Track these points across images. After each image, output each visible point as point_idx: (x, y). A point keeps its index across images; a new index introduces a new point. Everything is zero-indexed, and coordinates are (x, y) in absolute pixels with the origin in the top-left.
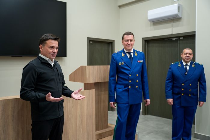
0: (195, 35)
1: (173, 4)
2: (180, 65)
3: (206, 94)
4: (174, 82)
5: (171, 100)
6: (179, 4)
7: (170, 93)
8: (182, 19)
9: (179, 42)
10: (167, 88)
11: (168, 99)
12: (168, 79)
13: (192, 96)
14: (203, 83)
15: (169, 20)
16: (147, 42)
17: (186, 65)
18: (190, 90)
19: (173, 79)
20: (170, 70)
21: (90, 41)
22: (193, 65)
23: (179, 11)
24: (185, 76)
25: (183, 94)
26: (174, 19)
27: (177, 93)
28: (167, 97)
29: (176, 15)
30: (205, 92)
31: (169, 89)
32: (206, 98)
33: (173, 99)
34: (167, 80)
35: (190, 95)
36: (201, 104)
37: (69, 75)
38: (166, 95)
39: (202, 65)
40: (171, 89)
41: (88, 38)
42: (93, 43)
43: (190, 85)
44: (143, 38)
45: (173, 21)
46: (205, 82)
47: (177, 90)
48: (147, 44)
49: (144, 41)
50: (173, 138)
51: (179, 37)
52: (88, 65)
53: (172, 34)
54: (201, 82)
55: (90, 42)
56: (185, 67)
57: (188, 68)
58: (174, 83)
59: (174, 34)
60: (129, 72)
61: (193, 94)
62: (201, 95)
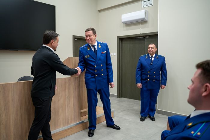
0: (158, 34)
1: (141, 10)
2: (147, 57)
3: (166, 79)
4: (143, 70)
5: (140, 85)
6: (145, 10)
7: (139, 79)
8: (148, 22)
9: (145, 40)
11: (137, 84)
12: (138, 67)
14: (164, 71)
15: (137, 23)
16: (121, 40)
17: (152, 57)
18: (154, 76)
19: (142, 67)
20: (140, 61)
21: (75, 38)
22: (157, 57)
23: (145, 16)
24: (151, 65)
25: (149, 80)
26: (142, 22)
27: (144, 79)
28: (137, 82)
29: (144, 19)
30: (165, 78)
31: (138, 76)
32: (166, 83)
33: (142, 83)
34: (137, 69)
35: (154, 80)
36: (162, 87)
38: (136, 81)
39: (164, 57)
40: (140, 76)
41: (73, 36)
42: (77, 40)
43: (154, 72)
44: (117, 37)
45: (141, 24)
46: (166, 70)
47: (144, 77)
48: (121, 41)
49: (119, 39)
50: (142, 114)
51: (146, 36)
52: (73, 57)
53: (140, 34)
56: (151, 59)
57: (153, 59)
58: (142, 71)
59: (141, 33)
60: (94, 63)
61: (156, 80)
62: (163, 80)
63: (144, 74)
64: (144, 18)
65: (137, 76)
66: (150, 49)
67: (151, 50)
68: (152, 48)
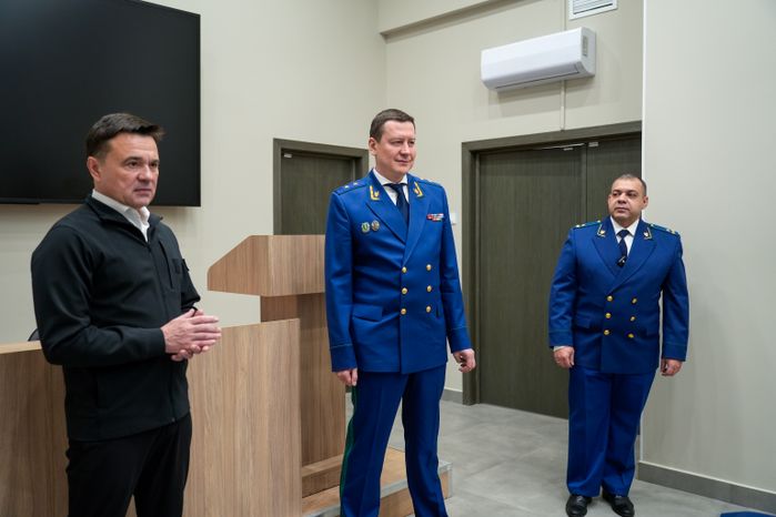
0: (641, 133)
1: (565, 29)
2: (603, 232)
3: (686, 334)
4: (581, 289)
5: (565, 352)
6: (585, 30)
7: (564, 327)
8: (596, 79)
9: (584, 156)
10: (554, 309)
11: (555, 349)
12: (559, 277)
13: (639, 340)
15: (549, 84)
16: (480, 156)
17: (624, 233)
18: (633, 318)
19: (577, 277)
20: (569, 249)
21: (284, 151)
22: (646, 234)
23: (585, 54)
24: (618, 268)
25: (607, 332)
26: (570, 80)
27: (587, 326)
28: (555, 340)
29: (577, 67)
31: (562, 312)
32: (686, 349)
33: (575, 347)
34: (557, 282)
35: (631, 336)
36: (669, 369)
37: (207, 271)
38: (550, 334)
39: (677, 236)
40: (567, 313)
41: (277, 141)
42: (293, 158)
43: (635, 301)
44: (464, 145)
45: (566, 87)
47: (587, 318)
48: (477, 163)
49: (469, 155)
50: (572, 485)
51: (587, 141)
52: (275, 233)
53: (563, 131)
54: (673, 291)
55: (282, 155)
56: (619, 239)
57: (629, 241)
58: (579, 295)
59: (567, 128)
60: (399, 257)
61: (642, 333)
62: (671, 337)
63: (587, 306)
64: (580, 63)
65: (553, 314)
66: (623, 197)
67: (624, 202)
68: (629, 193)
